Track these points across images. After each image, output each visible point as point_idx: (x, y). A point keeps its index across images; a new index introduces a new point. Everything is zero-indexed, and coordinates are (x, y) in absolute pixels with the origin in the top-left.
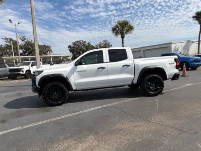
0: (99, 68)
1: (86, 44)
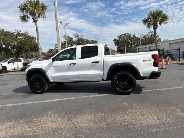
1: (131, 36)
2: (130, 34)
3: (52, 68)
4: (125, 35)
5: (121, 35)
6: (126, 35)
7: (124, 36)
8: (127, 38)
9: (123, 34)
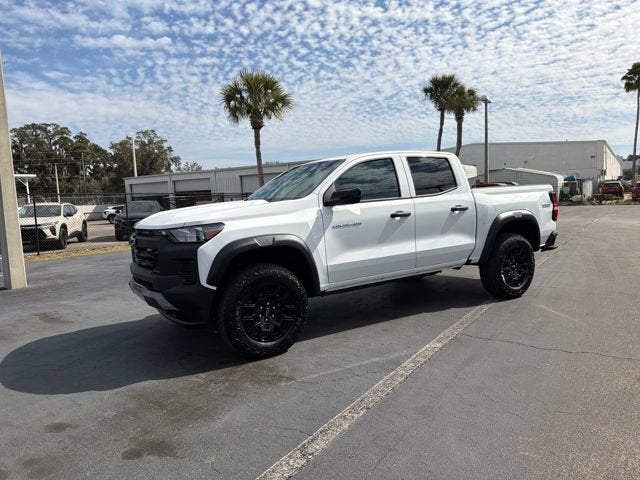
0: (393, 216)
1: (71, 138)
2: (64, 131)
3: (329, 233)
4: (43, 128)
5: (27, 127)
6: (49, 128)
7: (39, 132)
8: (55, 144)
9: (33, 125)
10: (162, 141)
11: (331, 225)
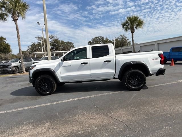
0: (82, 64)
1: (104, 39)
2: (103, 38)
3: (61, 68)
4: (98, 38)
5: (95, 38)
6: (100, 38)
7: (98, 39)
8: (101, 41)
10: (126, 37)
11: (62, 66)
